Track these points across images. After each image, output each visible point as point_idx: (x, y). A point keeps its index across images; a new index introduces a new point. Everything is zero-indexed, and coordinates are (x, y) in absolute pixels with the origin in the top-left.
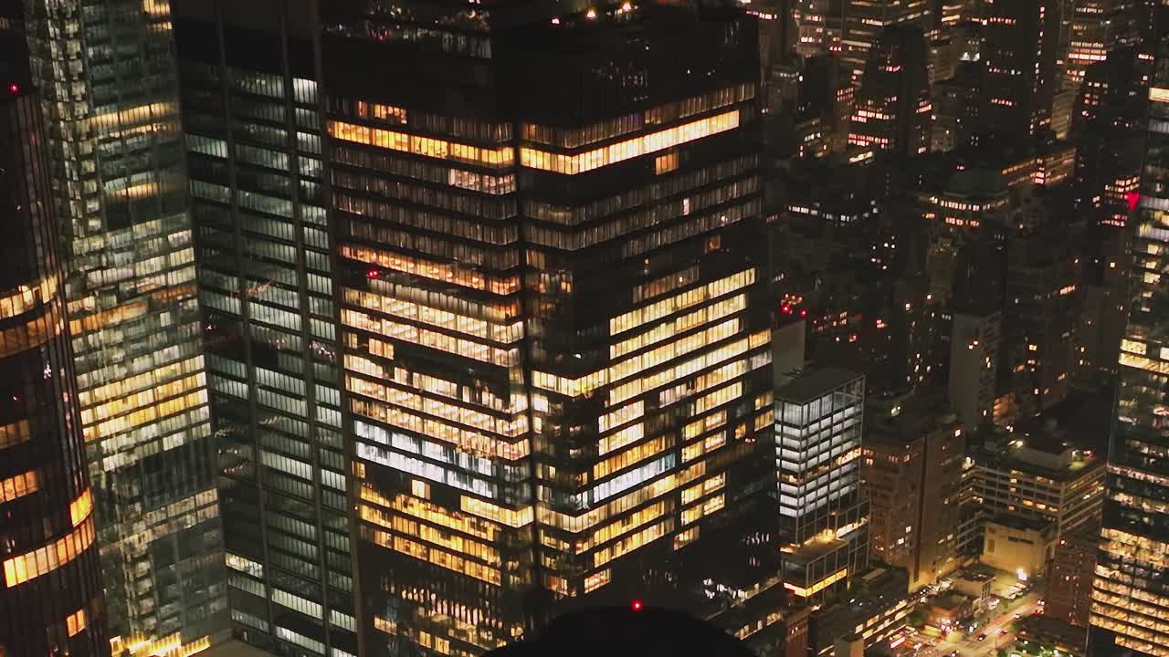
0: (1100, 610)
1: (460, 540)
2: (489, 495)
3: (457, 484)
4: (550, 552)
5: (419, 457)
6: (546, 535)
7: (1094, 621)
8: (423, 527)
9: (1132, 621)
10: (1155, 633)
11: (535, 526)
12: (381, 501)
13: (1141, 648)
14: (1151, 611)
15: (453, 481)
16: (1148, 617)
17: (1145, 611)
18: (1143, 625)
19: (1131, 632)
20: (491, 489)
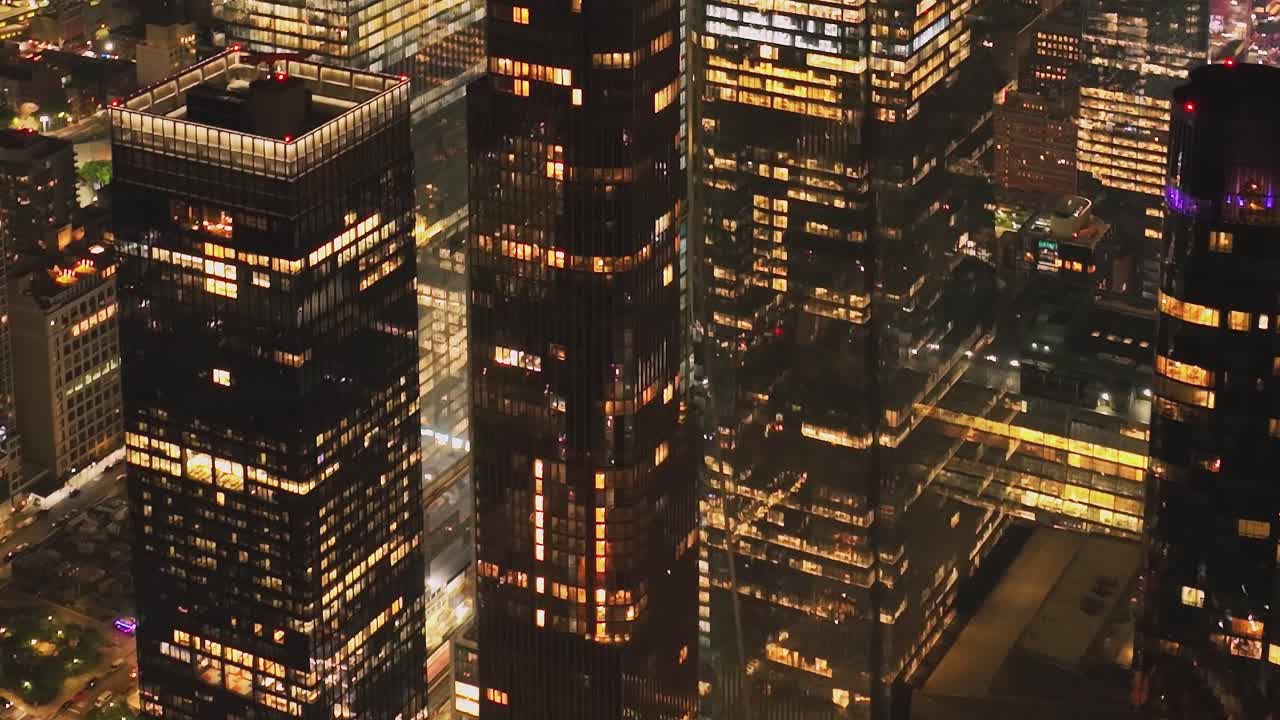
0: (1087, 157)
1: (804, 89)
2: (834, 51)
3: (804, 46)
4: (880, 91)
5: (770, 28)
6: (877, 78)
7: (1080, 167)
8: (768, 82)
9: (1115, 164)
10: (1136, 172)
11: (868, 73)
12: (729, 65)
13: (1124, 186)
14: (1133, 154)
15: (800, 43)
16: (1128, 159)
17: (1126, 154)
18: (1125, 166)
19: (1115, 173)
20: (835, 46)
